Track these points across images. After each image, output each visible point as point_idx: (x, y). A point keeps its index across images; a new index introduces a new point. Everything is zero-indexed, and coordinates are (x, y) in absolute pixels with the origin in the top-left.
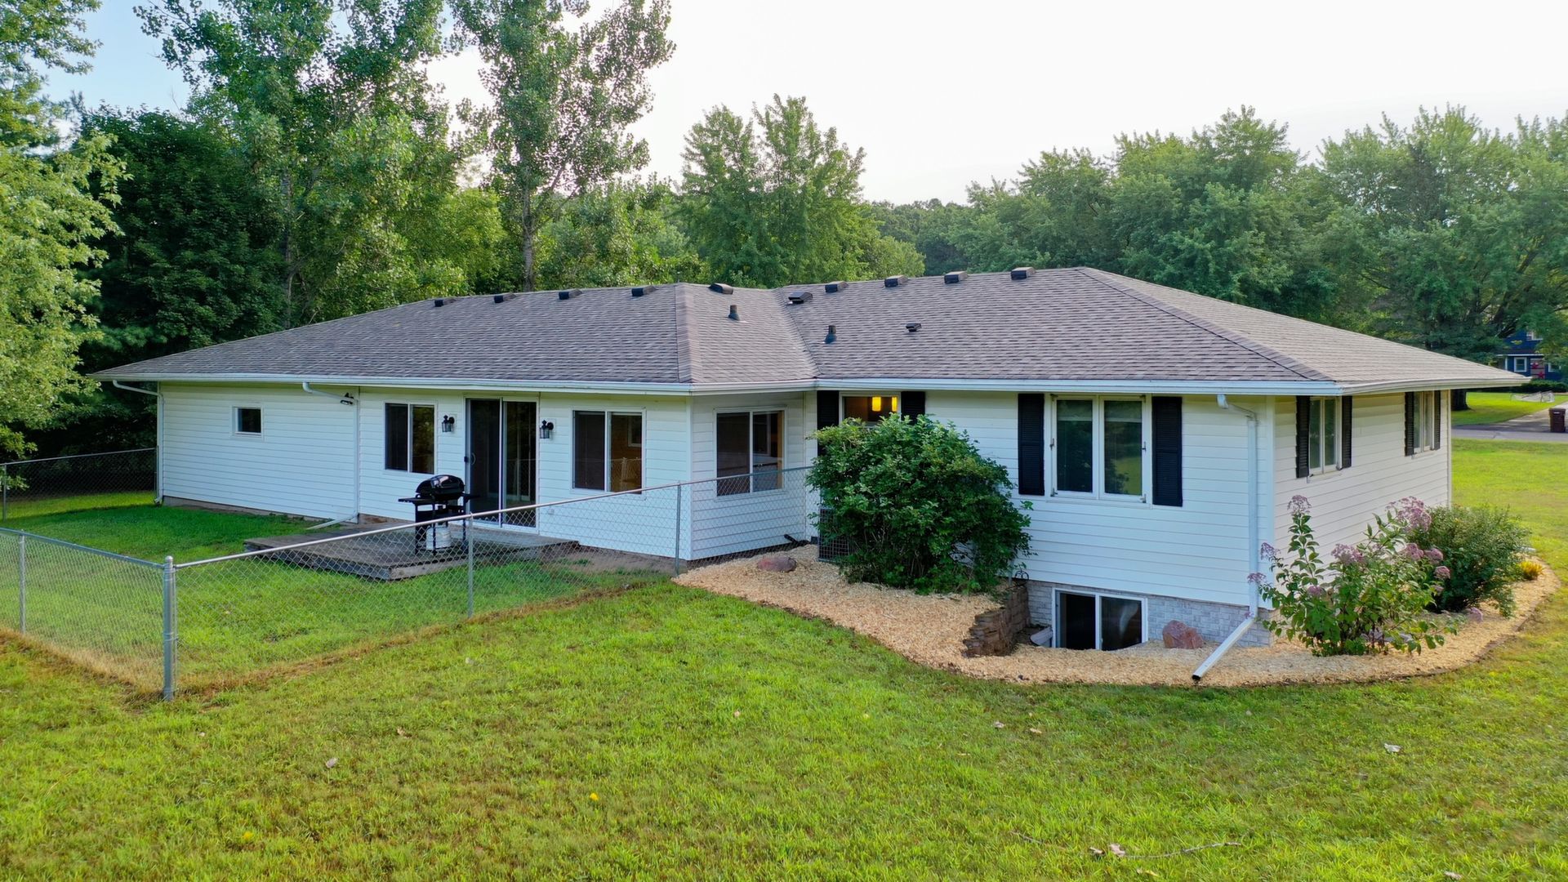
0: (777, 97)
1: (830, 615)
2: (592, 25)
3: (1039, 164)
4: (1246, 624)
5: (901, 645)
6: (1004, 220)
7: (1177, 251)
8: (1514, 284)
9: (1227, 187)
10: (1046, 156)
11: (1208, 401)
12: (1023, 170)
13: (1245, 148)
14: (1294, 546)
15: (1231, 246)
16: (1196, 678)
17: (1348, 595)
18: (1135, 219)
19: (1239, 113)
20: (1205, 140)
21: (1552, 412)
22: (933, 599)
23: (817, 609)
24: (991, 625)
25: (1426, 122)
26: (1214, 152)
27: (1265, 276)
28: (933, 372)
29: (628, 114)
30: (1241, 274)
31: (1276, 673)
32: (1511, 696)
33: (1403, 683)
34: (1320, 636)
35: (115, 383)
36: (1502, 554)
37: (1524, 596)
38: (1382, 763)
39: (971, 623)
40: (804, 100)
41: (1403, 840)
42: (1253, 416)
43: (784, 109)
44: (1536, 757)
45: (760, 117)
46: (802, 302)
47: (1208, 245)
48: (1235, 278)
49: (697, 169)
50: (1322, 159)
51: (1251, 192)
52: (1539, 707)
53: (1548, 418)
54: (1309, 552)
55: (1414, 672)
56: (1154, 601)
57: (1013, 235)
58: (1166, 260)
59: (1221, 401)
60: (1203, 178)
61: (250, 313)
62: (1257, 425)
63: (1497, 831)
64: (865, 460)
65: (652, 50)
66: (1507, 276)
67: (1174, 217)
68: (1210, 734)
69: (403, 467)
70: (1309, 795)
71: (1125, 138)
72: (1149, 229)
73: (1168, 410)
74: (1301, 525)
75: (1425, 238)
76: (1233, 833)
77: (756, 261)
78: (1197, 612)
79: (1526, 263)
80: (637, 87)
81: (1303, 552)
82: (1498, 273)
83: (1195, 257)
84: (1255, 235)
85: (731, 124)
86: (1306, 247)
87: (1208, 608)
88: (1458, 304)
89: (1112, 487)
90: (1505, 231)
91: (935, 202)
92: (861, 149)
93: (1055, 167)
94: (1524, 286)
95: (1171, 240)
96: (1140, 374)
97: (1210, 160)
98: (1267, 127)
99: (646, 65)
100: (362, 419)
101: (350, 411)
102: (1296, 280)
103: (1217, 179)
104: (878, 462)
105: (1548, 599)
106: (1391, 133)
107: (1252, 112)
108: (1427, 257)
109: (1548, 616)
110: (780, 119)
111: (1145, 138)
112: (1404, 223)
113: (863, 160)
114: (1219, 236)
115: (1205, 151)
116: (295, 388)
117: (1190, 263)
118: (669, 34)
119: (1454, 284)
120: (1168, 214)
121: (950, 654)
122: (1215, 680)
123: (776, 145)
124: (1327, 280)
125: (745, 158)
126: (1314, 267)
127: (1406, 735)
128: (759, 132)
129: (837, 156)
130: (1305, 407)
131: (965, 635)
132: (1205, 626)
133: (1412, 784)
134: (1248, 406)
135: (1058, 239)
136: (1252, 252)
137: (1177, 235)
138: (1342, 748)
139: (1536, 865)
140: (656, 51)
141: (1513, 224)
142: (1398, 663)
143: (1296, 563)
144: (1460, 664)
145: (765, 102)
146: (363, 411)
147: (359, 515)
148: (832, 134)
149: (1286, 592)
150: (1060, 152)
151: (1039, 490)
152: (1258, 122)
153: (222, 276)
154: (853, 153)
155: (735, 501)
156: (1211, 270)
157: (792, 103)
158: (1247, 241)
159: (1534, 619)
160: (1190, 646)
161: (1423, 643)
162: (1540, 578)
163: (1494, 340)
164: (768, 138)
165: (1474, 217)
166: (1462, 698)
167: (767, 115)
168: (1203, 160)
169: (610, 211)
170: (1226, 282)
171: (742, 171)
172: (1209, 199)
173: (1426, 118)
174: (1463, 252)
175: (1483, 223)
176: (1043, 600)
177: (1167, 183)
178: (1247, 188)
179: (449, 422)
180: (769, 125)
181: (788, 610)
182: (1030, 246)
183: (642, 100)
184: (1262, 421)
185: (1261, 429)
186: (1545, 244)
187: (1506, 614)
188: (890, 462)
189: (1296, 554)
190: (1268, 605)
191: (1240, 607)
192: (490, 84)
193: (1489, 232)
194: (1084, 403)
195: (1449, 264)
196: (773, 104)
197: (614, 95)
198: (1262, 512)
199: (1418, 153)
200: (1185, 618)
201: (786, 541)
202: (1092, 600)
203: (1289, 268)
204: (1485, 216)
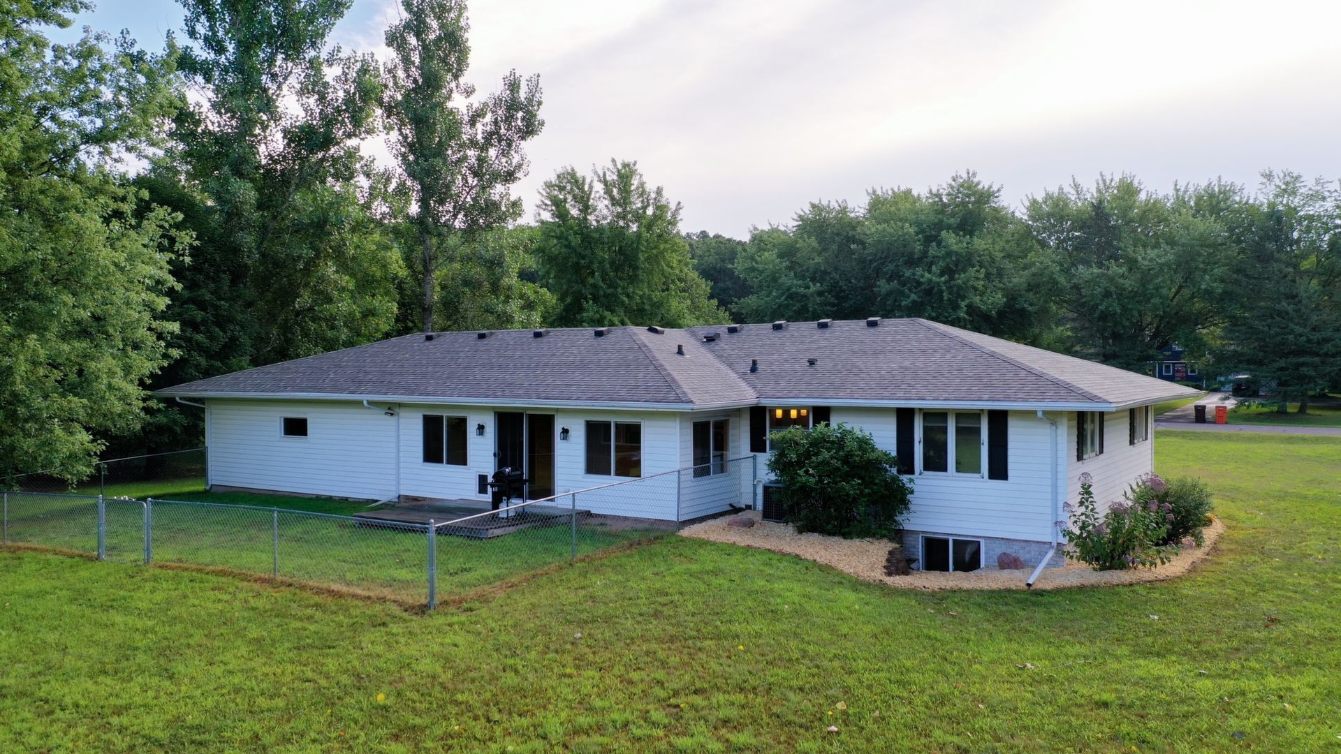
0: (614, 161)
1: (798, 552)
2: (476, 105)
3: (808, 212)
4: (1051, 554)
5: (848, 570)
6: (781, 256)
7: (919, 283)
8: (1168, 310)
9: (957, 234)
10: (813, 206)
11: (1029, 415)
12: (796, 217)
13: (969, 202)
14: (1081, 503)
15: (960, 279)
16: (1029, 585)
17: (1115, 531)
18: (885, 258)
19: (965, 176)
20: (938, 195)
21: (1196, 407)
22: (857, 542)
23: (788, 549)
24: (899, 556)
25: (1104, 185)
26: (945, 205)
27: (985, 303)
28: (841, 394)
29: (510, 177)
30: (967, 301)
31: (1074, 581)
32: (1212, 590)
33: (1151, 584)
34: (1097, 559)
35: (178, 399)
36: (1196, 508)
37: (1209, 534)
38: (1151, 625)
39: (886, 556)
40: (635, 163)
41: (1174, 658)
42: (1054, 423)
43: (619, 171)
44: (1232, 620)
45: (599, 176)
46: (713, 340)
47: (943, 279)
48: (963, 304)
49: (547, 216)
50: (1025, 211)
51: (975, 238)
52: (1229, 596)
53: (1193, 412)
54: (1091, 507)
55: (1154, 578)
56: (989, 541)
57: (790, 268)
58: (910, 290)
59: (1040, 414)
60: (939, 226)
61: (233, 339)
62: (1057, 428)
63: (1220, 653)
64: (808, 455)
65: (527, 127)
66: (1162, 304)
67: (916, 256)
68: (1051, 613)
69: (439, 461)
70: (1118, 640)
71: (874, 192)
72: (897, 266)
73: (999, 420)
74: (1086, 490)
75: (1103, 275)
76: (1086, 657)
77: (601, 293)
78: (1016, 547)
79: (1176, 293)
80: (515, 155)
81: (1087, 507)
82: (1156, 301)
83: (933, 288)
84: (977, 271)
85: (577, 181)
86: (1015, 280)
87: (1023, 544)
88: (1127, 324)
89: (960, 468)
90: (1162, 269)
91: (704, 235)
92: (679, 203)
93: (820, 215)
94: (1173, 312)
95: (914, 274)
96: (986, 397)
97: (942, 212)
98: (986, 187)
99: (523, 138)
100: (401, 427)
101: (391, 421)
102: (1007, 305)
103: (949, 227)
104: (816, 454)
105: (1221, 537)
106: (1077, 191)
107: (974, 175)
108: (1105, 288)
109: (1223, 546)
110: (615, 177)
111: (890, 192)
112: (1087, 263)
113: (681, 211)
114: (949, 271)
115: (940, 208)
116: (358, 404)
117: (929, 292)
118: (541, 114)
119: (1125, 309)
120: (912, 254)
121: (878, 574)
122: (1039, 586)
123: (612, 198)
124: (1031, 305)
125: (586, 208)
126: (1020, 296)
127: (1160, 611)
128: (599, 187)
129: (661, 208)
130: (1081, 417)
131: (884, 563)
132: (1023, 556)
133: (1170, 634)
134: (1052, 417)
135: (825, 273)
136: (975, 284)
137: (919, 271)
138: (1126, 618)
139: (1243, 667)
140: (530, 128)
141: (1168, 264)
142: (1143, 573)
143: (1082, 514)
144: (1179, 574)
145: (603, 164)
146: (401, 420)
147: (399, 497)
148: (659, 191)
149: (1077, 532)
150: (825, 203)
151: (911, 471)
152: (978, 184)
153: (210, 310)
154: (673, 206)
155: (704, 481)
156: (945, 298)
157: (625, 165)
158: (972, 275)
159: (1215, 548)
160: (1017, 568)
161: (1158, 561)
162: (1214, 524)
163: (1151, 352)
164: (605, 193)
165: (1140, 259)
166: (1185, 592)
167: (605, 175)
168: (938, 212)
169: (502, 256)
170: (956, 307)
171: (585, 219)
172: (944, 244)
173: (1104, 181)
174: (1129, 284)
175: (1146, 263)
176: (913, 543)
177: (912, 230)
178: (971, 234)
179: (481, 428)
180: (606, 183)
181: (769, 550)
182: (803, 278)
183: (520, 166)
184: (1059, 427)
185: (1059, 431)
186: (1188, 278)
187: (1199, 545)
188: (825, 455)
189: (1083, 509)
190: (1065, 541)
191: (1045, 543)
192: (394, 151)
193: (1150, 270)
194: (942, 415)
195: (1121, 294)
196: (611, 166)
197: (497, 162)
198: (1060, 483)
199: (1098, 207)
200: (1012, 551)
201: (729, 508)
202: (947, 541)
203: (1003, 297)
204: (1147, 257)
